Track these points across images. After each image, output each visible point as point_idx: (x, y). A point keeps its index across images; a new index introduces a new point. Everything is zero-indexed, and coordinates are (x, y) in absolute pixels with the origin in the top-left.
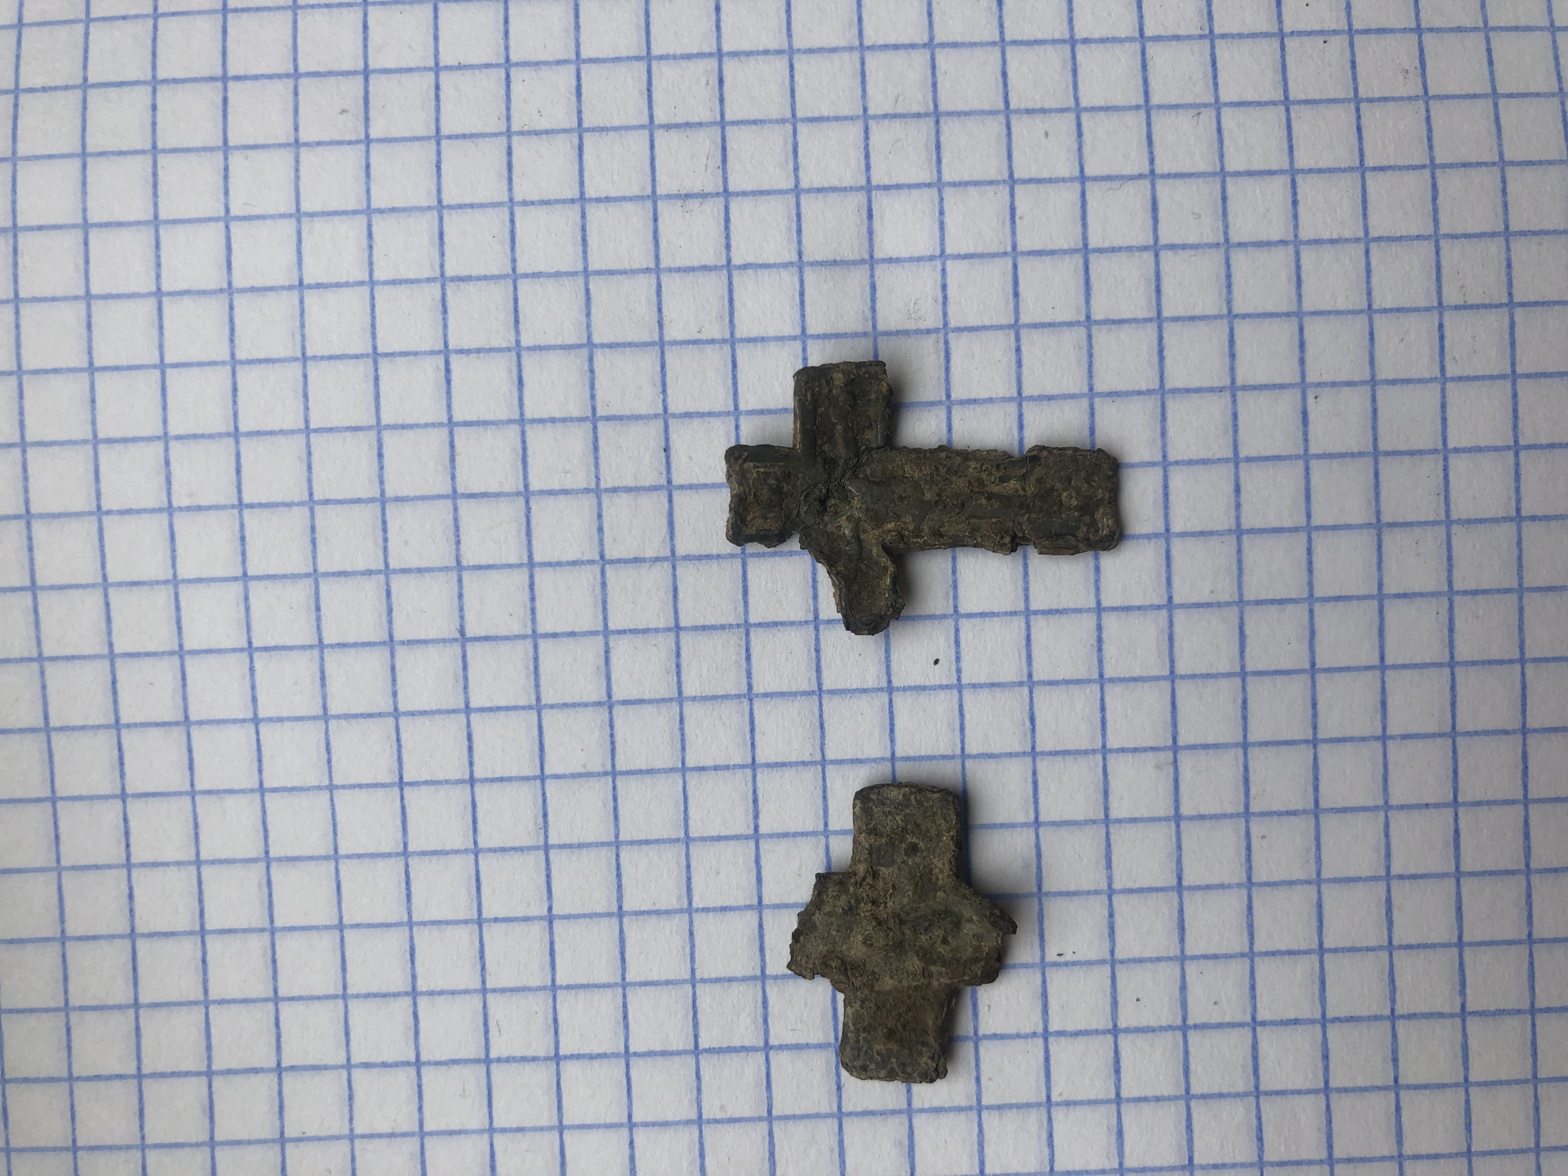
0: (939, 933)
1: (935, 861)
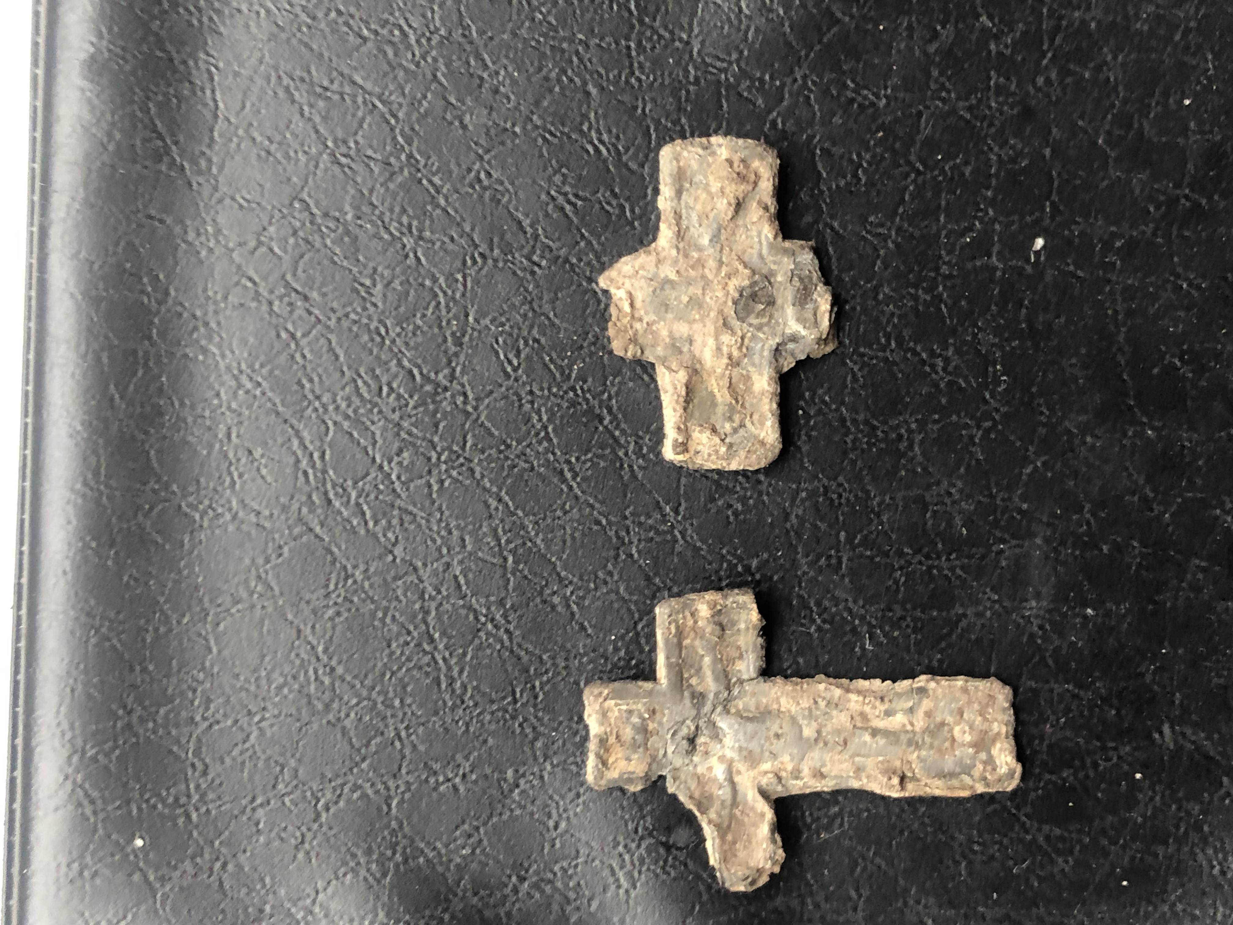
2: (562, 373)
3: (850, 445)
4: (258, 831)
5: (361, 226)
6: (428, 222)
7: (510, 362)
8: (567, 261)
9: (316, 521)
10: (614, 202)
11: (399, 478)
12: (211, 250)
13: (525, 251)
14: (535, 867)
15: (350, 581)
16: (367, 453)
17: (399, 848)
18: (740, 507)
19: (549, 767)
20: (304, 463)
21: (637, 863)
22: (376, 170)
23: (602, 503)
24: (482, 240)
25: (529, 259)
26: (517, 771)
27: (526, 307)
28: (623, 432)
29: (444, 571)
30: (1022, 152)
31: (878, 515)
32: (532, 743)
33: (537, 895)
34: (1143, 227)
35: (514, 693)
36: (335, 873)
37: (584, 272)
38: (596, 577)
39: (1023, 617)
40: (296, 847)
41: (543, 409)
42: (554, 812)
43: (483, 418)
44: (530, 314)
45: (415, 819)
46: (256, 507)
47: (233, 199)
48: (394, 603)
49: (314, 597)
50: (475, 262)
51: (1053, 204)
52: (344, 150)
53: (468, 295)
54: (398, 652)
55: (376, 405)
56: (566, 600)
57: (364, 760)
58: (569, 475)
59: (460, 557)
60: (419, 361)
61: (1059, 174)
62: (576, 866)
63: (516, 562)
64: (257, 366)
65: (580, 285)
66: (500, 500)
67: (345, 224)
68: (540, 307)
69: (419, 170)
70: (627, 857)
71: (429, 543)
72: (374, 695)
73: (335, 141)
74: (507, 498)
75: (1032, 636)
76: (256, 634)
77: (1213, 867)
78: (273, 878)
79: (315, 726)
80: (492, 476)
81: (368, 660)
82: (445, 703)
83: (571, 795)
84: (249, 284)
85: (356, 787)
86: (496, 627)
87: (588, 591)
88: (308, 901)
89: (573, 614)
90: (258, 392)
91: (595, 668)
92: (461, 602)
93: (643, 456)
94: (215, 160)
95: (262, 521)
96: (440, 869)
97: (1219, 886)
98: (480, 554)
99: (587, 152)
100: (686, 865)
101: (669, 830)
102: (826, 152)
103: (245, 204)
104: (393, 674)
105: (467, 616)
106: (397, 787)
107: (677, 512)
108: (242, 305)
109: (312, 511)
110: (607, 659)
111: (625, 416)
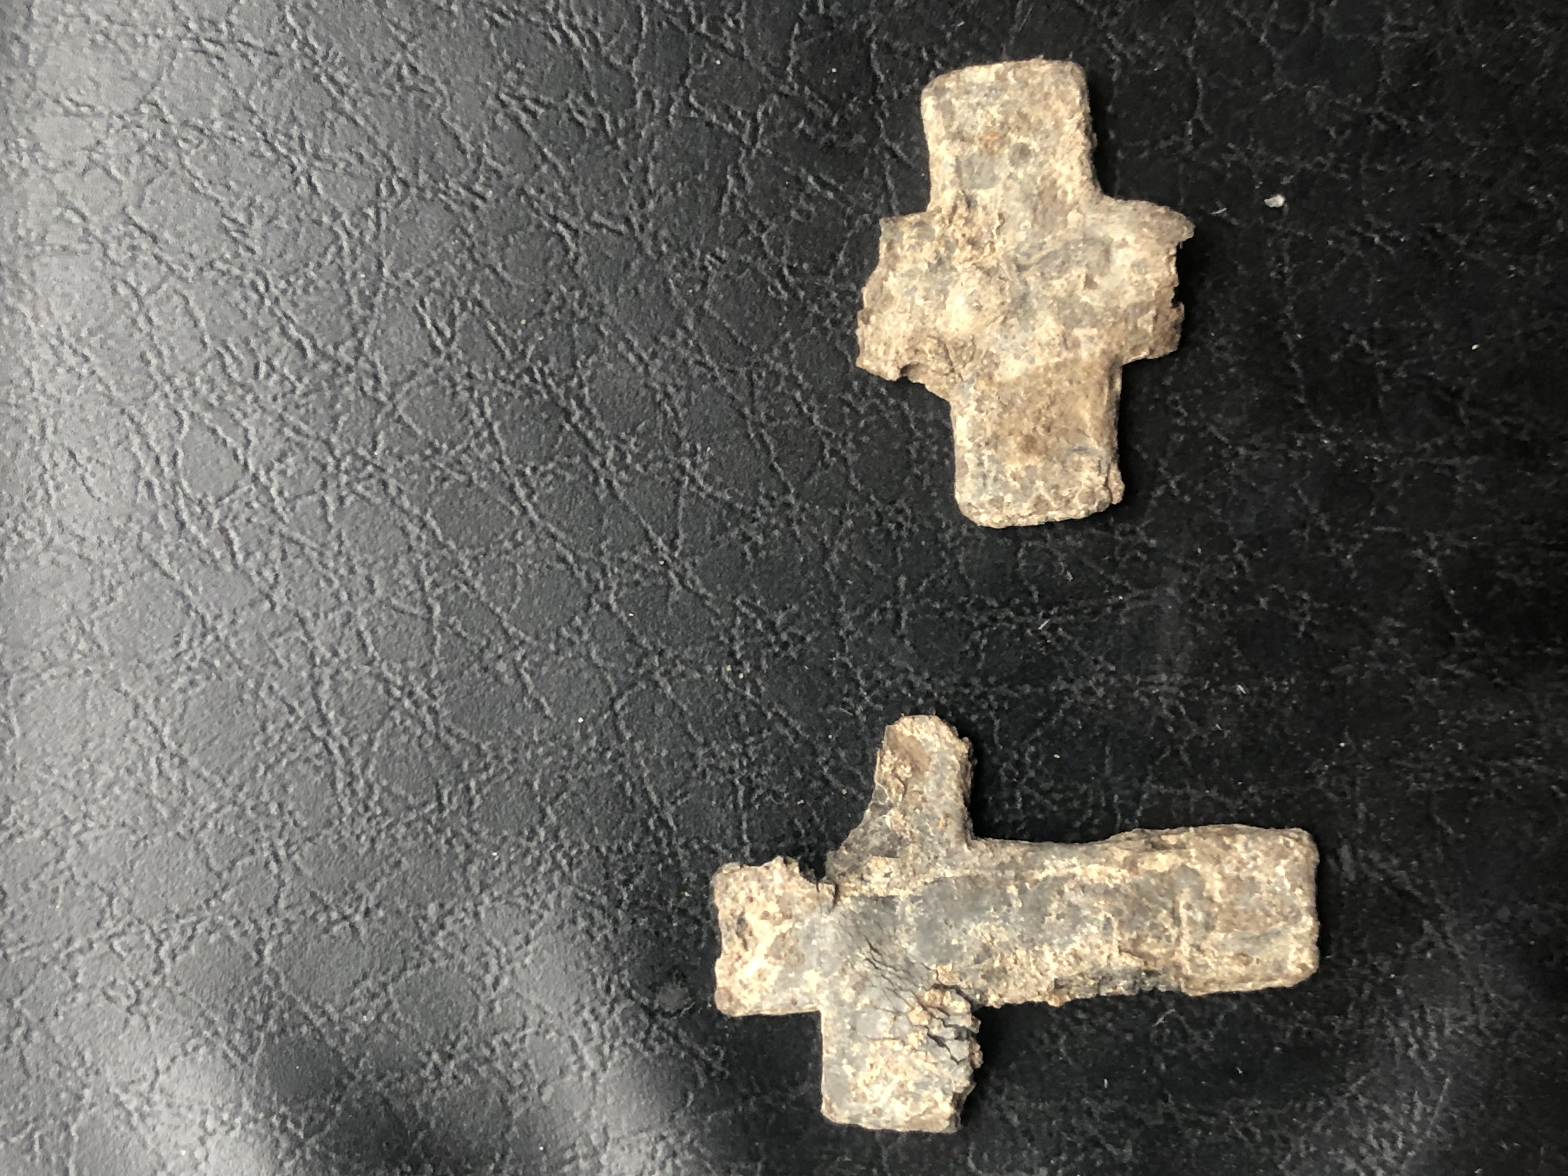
0: (1078, 273)
1: (1057, 166)
2: (514, 348)
3: (914, 455)
4: (76, 986)
5: (234, 140)
6: (327, 135)
7: (440, 333)
8: (522, 192)
9: (163, 552)
10: (589, 111)
11: (281, 493)
12: (24, 172)
13: (464, 178)
14: (465, 1040)
15: (210, 638)
16: (236, 457)
17: (274, 1013)
18: (760, 539)
19: (487, 901)
20: (147, 471)
21: (608, 1035)
22: (256, 61)
23: (569, 531)
24: (403, 160)
25: (469, 189)
26: (442, 906)
27: (465, 255)
28: (599, 432)
29: (344, 625)
30: (1154, 50)
31: (951, 554)
32: (464, 868)
33: (467, 1080)
34: (1320, 159)
35: (439, 797)
36: (183, 1046)
37: (546, 208)
38: (559, 635)
39: (1149, 696)
40: (128, 1010)
41: (486, 400)
42: (493, 962)
43: (400, 410)
44: (470, 266)
45: (296, 972)
46: (79, 532)
47: (57, 102)
48: (272, 669)
49: (157, 659)
50: (392, 191)
51: (1197, 125)
52: (212, 34)
53: (382, 236)
54: (277, 738)
55: (250, 390)
56: (516, 666)
57: (224, 889)
58: (521, 493)
59: (366, 605)
60: (312, 330)
61: (1205, 82)
62: (523, 1040)
63: (446, 614)
64: (84, 334)
65: (539, 226)
66: (424, 525)
67: (212, 136)
68: (484, 256)
69: (316, 63)
70: (594, 1026)
71: (322, 584)
72: (241, 796)
73: (200, 19)
74: (433, 524)
75: (1161, 721)
76: (75, 710)
77: (1408, 1046)
78: (94, 1053)
79: (158, 840)
80: (413, 492)
81: (234, 749)
82: (341, 809)
83: (519, 939)
84: (76, 220)
85: (215, 926)
86: (416, 704)
87: (546, 655)
88: (144, 1086)
89: (524, 687)
90: (84, 371)
91: (555, 763)
92: (367, 669)
93: (627, 468)
94: (33, 47)
95: (86, 551)
96: (331, 1042)
97: (1416, 1073)
98: (394, 601)
99: (553, 41)
100: (676, 1038)
101: (653, 989)
102: (886, 48)
103: (73, 109)
104: (269, 768)
105: (374, 689)
106: (273, 926)
107: (672, 546)
108: (65, 248)
109: (157, 538)
110: (571, 750)
111: (600, 411)
